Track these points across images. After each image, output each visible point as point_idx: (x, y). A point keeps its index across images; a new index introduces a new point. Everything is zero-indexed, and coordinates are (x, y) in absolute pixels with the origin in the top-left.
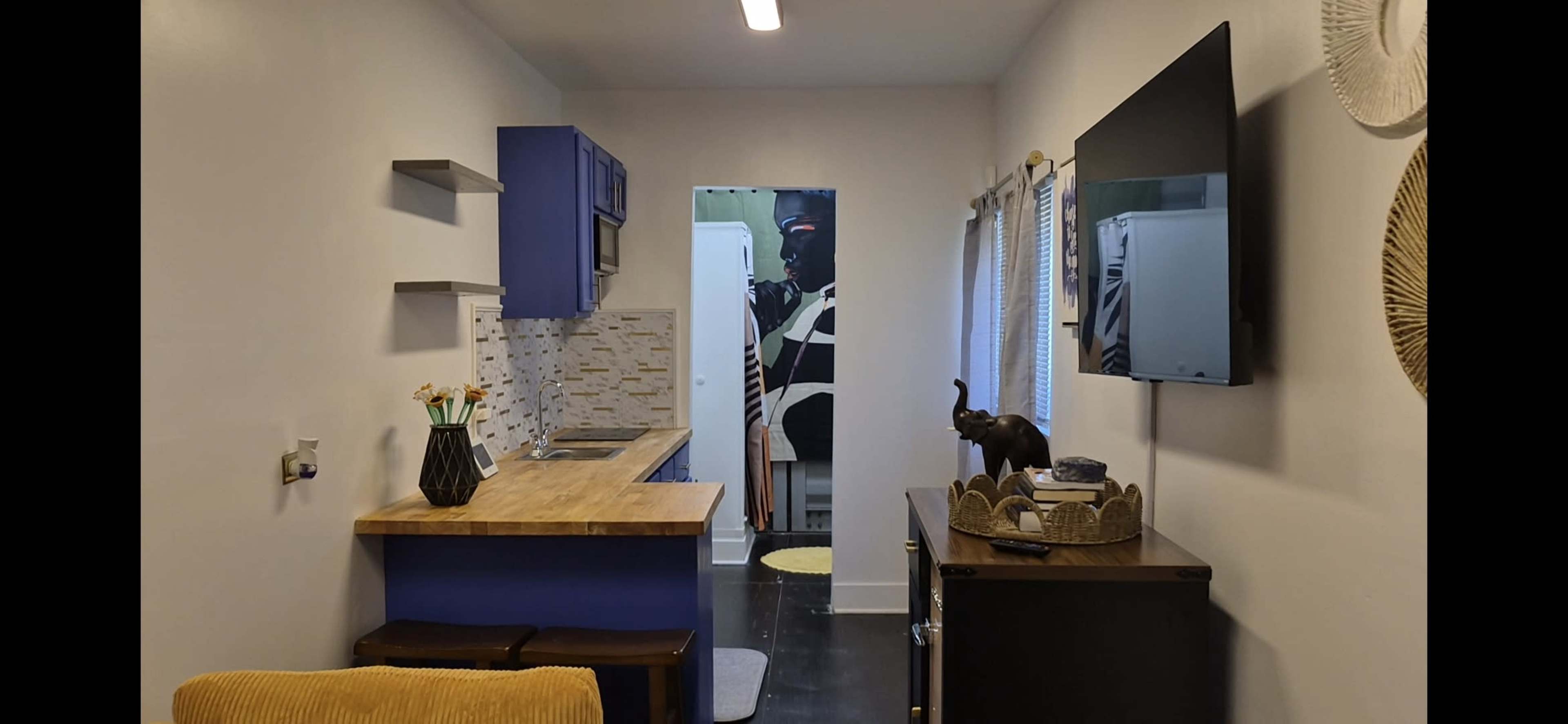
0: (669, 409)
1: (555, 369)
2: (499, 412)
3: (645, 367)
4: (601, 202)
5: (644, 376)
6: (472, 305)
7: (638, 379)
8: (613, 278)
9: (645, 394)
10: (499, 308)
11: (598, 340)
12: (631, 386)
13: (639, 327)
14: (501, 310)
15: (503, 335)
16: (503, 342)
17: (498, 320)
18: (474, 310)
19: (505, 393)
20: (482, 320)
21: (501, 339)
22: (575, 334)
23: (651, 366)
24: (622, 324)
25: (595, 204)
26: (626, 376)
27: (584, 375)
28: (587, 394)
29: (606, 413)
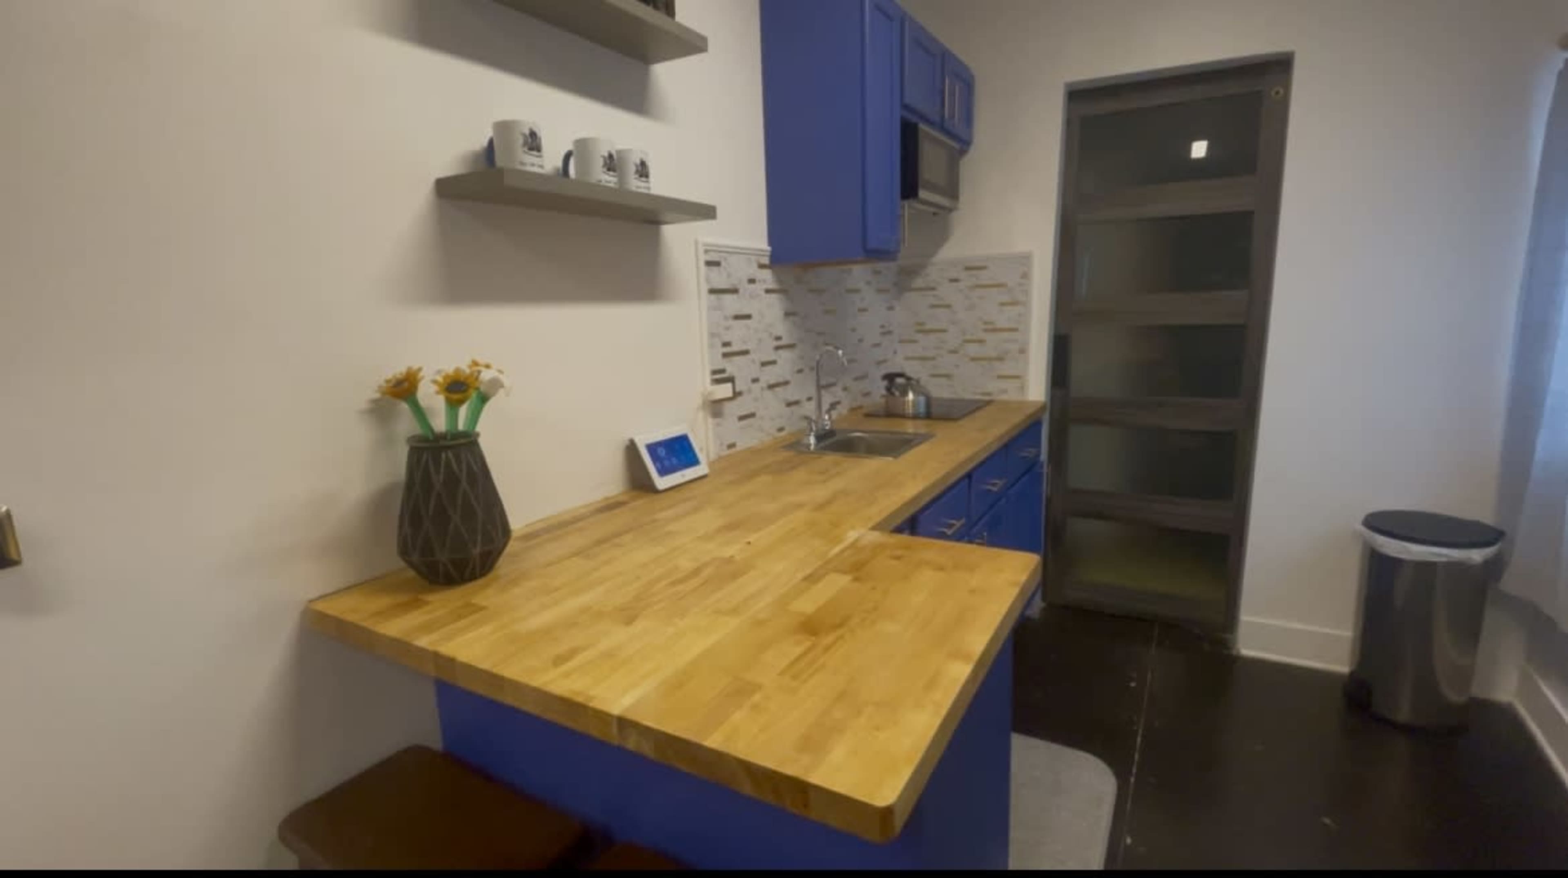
0: (1017, 377)
1: (882, 330)
2: (765, 385)
3: (990, 327)
4: (917, 98)
5: (988, 337)
6: (696, 243)
7: (981, 342)
8: (955, 215)
9: (990, 359)
10: (766, 251)
11: (934, 296)
12: (973, 349)
13: (984, 277)
14: (768, 254)
15: (772, 286)
16: (774, 296)
17: (762, 266)
18: (701, 250)
19: (780, 362)
20: (723, 264)
21: (768, 291)
22: (911, 290)
23: (1000, 324)
24: (963, 275)
25: (907, 101)
26: (968, 337)
27: (919, 336)
28: (923, 359)
29: (943, 381)
